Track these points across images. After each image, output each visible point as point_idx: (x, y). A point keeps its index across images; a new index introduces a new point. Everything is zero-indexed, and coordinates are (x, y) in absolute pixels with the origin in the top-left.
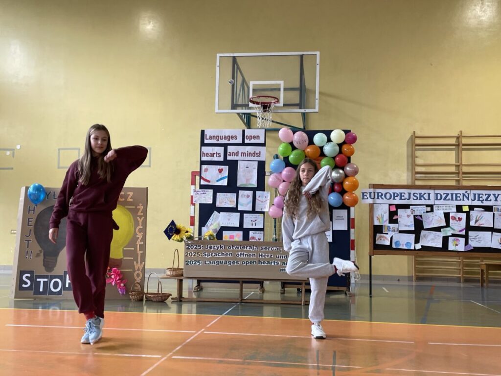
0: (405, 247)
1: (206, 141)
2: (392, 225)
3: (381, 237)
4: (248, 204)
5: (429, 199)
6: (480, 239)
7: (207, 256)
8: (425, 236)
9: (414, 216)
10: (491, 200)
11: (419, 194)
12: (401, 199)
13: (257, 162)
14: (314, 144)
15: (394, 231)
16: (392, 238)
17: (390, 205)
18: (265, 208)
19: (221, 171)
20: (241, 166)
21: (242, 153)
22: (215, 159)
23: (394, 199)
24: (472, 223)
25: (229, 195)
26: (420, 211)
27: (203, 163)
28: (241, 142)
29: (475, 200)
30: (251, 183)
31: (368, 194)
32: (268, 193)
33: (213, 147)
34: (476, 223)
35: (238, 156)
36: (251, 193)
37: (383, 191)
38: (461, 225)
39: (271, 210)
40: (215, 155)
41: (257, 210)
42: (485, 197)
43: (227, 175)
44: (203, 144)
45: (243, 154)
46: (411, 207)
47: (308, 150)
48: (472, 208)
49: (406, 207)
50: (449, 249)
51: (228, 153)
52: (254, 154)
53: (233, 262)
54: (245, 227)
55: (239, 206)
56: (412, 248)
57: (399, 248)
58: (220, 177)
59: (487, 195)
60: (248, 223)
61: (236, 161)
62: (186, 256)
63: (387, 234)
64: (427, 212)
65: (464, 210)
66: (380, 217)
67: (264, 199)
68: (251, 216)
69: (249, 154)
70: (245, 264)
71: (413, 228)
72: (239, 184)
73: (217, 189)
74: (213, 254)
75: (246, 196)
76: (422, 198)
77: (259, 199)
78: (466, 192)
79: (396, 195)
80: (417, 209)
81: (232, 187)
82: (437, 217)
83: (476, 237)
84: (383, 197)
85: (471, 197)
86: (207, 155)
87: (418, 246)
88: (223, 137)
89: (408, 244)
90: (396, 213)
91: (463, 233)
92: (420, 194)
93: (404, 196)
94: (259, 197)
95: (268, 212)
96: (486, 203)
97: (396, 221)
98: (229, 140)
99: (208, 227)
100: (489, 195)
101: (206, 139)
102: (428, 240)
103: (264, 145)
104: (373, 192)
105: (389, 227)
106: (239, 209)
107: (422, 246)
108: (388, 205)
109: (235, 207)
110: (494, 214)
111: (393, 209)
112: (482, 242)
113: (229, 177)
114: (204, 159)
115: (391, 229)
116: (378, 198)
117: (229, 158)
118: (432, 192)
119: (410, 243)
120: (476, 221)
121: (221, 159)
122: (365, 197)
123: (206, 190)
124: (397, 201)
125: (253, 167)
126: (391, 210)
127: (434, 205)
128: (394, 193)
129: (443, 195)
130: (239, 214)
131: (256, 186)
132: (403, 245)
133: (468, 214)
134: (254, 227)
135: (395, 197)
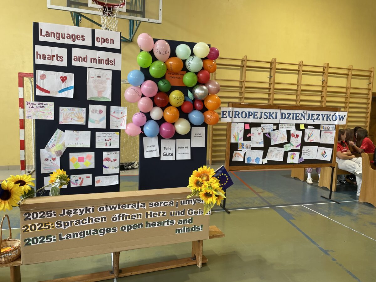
0: (255, 163)
1: (41, 39)
2: (246, 143)
3: (236, 154)
4: (101, 120)
5: (276, 118)
6: (310, 153)
7: (63, 227)
8: (271, 151)
9: (264, 134)
10: (319, 120)
11: (268, 113)
12: (254, 118)
13: (111, 72)
14: (176, 56)
15: (247, 148)
16: (245, 155)
17: (245, 123)
18: (121, 125)
19: (64, 79)
20: (91, 74)
21: (91, 59)
22: (55, 63)
23: (249, 118)
25: (76, 109)
26: (268, 129)
27: (37, 67)
28: (91, 45)
29: (308, 119)
30: (103, 95)
31: (228, 112)
32: (124, 109)
33: (52, 47)
34: (308, 139)
35: (86, 61)
36: (104, 108)
37: (240, 110)
38: (298, 141)
39: (128, 127)
40: (55, 58)
41: (111, 127)
42: (316, 117)
43: (73, 85)
44: (36, 42)
45: (93, 60)
46: (262, 125)
47: (170, 62)
48: (306, 126)
49: (258, 125)
50: (288, 162)
51: (73, 58)
52: (107, 62)
53: (107, 230)
54: (97, 147)
55: (89, 123)
56: (261, 163)
57: (250, 163)
58: (63, 87)
59: (318, 115)
60: (102, 142)
61: (84, 69)
62: (25, 231)
63: (241, 151)
64: (274, 130)
65: (301, 128)
66: (236, 136)
67: (120, 116)
68: (105, 135)
69: (101, 61)
70: (126, 230)
71: (262, 145)
72: (89, 97)
73: (59, 102)
74: (74, 223)
75: (98, 111)
76: (271, 117)
77: (114, 115)
78: (304, 112)
79: (250, 113)
80: (266, 127)
82: (281, 134)
83: (307, 151)
84: (240, 115)
85: (307, 117)
86: (44, 57)
87: (265, 161)
88: (66, 35)
89: (257, 159)
90: (249, 131)
91: (299, 148)
92: (270, 113)
93: (257, 115)
94: (114, 112)
95: (124, 130)
96: (316, 122)
97: (249, 139)
98: (74, 40)
99: (49, 150)
100: (319, 115)
101: (42, 35)
102: (272, 155)
103: (118, 51)
104: (231, 111)
106: (90, 127)
107: (268, 160)
108: (243, 124)
109: (85, 124)
110: (321, 131)
111: (248, 127)
112: (311, 155)
113: (75, 87)
114: (39, 61)
115: (245, 146)
116: (235, 117)
117: (74, 63)
118: (278, 111)
119: (259, 158)
120: (309, 138)
121: (64, 64)
122: (225, 116)
123: (44, 103)
124: (251, 120)
125: (107, 77)
126: (245, 129)
127: (280, 123)
128: (249, 112)
129: (286, 114)
130: (90, 132)
131: (111, 101)
132: (253, 161)
133: (303, 130)
134: (108, 147)
135: (249, 116)
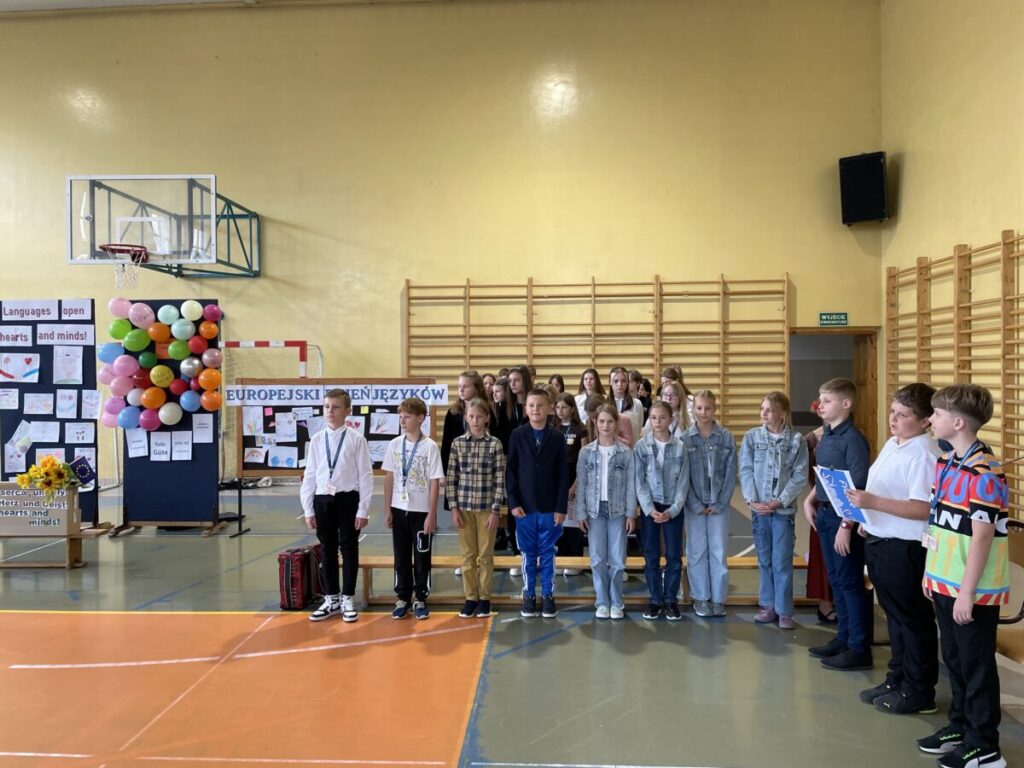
0: (285, 465)
1: (5, 318)
2: (267, 436)
3: (252, 452)
4: (71, 407)
5: (317, 398)
9: (298, 422)
11: (303, 391)
12: (279, 398)
13: (81, 349)
14: (159, 321)
15: (270, 443)
16: (267, 453)
17: (265, 407)
19: (28, 361)
20: (58, 352)
21: (58, 335)
22: (20, 343)
23: (271, 398)
24: (373, 431)
25: (43, 395)
26: (305, 414)
28: (57, 318)
29: (377, 397)
30: (74, 378)
31: (235, 392)
32: (101, 392)
33: (17, 327)
34: (378, 429)
35: (53, 338)
36: (74, 393)
37: (256, 388)
39: (104, 417)
40: (19, 338)
41: (83, 417)
42: (389, 394)
43: (37, 366)
45: (61, 336)
46: (293, 409)
47: (151, 330)
48: (372, 409)
49: (287, 409)
51: (38, 335)
52: (77, 336)
54: (68, 441)
55: (57, 412)
56: (295, 466)
57: (277, 466)
58: (28, 371)
59: (392, 392)
60: (72, 436)
61: (50, 348)
63: (260, 447)
64: (315, 416)
65: (362, 412)
66: (252, 424)
67: (94, 402)
68: (76, 427)
69: (70, 336)
71: (295, 439)
72: (55, 382)
73: (24, 389)
75: (67, 398)
76: (308, 397)
77: (88, 401)
78: (366, 387)
79: (273, 392)
80: (300, 412)
81: (46, 383)
83: (378, 449)
84: (256, 396)
85: (372, 395)
86: (8, 338)
88: (31, 311)
89: (289, 460)
90: (272, 418)
92: (306, 391)
93: (283, 395)
94: (88, 398)
96: (391, 403)
97: (272, 430)
98: (39, 315)
99: (13, 444)
100: (396, 391)
101: (5, 314)
103: (91, 322)
104: (241, 390)
105: (263, 438)
106: (58, 416)
108: (261, 408)
109: (52, 413)
111: (269, 412)
113: (41, 370)
114: (4, 343)
115: (267, 441)
116: (249, 398)
117: (40, 342)
118: (320, 388)
119: (291, 459)
120: (378, 427)
121: (29, 344)
122: (231, 397)
124: (275, 402)
125: (76, 354)
126: (266, 415)
128: (271, 391)
130: (58, 424)
131: (82, 383)
132: (282, 462)
133: (368, 417)
134: (81, 441)
135: (271, 396)
